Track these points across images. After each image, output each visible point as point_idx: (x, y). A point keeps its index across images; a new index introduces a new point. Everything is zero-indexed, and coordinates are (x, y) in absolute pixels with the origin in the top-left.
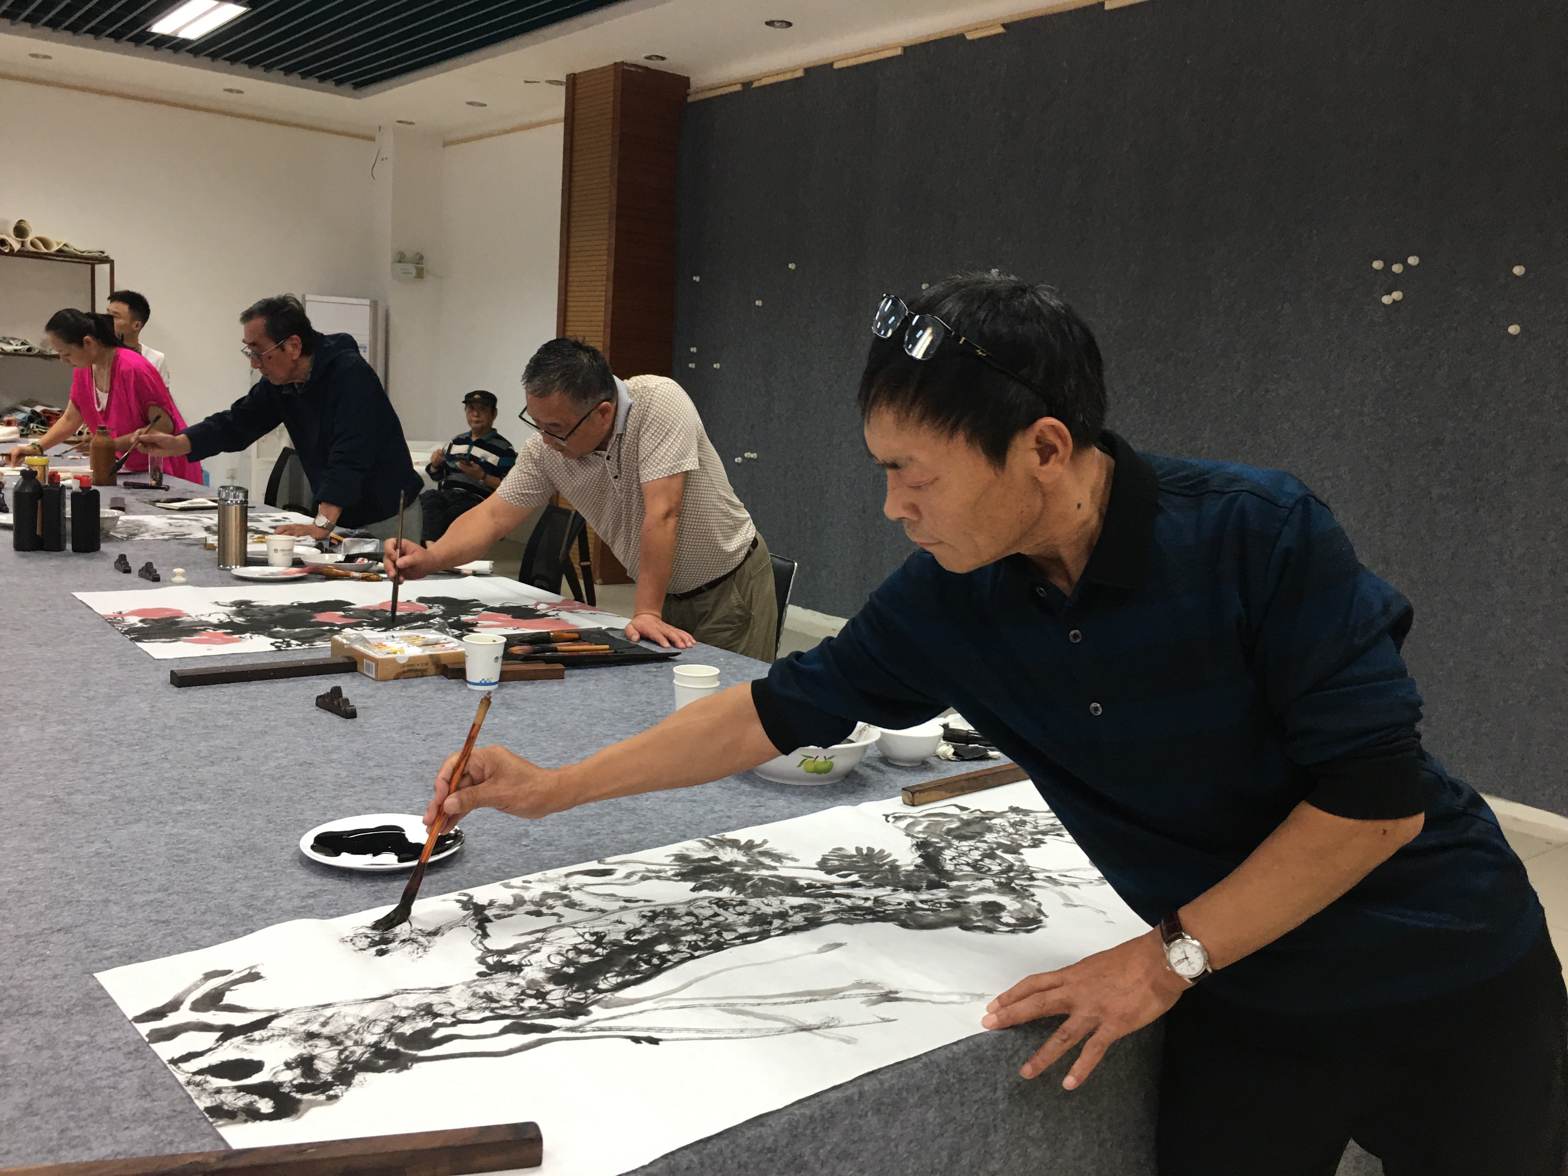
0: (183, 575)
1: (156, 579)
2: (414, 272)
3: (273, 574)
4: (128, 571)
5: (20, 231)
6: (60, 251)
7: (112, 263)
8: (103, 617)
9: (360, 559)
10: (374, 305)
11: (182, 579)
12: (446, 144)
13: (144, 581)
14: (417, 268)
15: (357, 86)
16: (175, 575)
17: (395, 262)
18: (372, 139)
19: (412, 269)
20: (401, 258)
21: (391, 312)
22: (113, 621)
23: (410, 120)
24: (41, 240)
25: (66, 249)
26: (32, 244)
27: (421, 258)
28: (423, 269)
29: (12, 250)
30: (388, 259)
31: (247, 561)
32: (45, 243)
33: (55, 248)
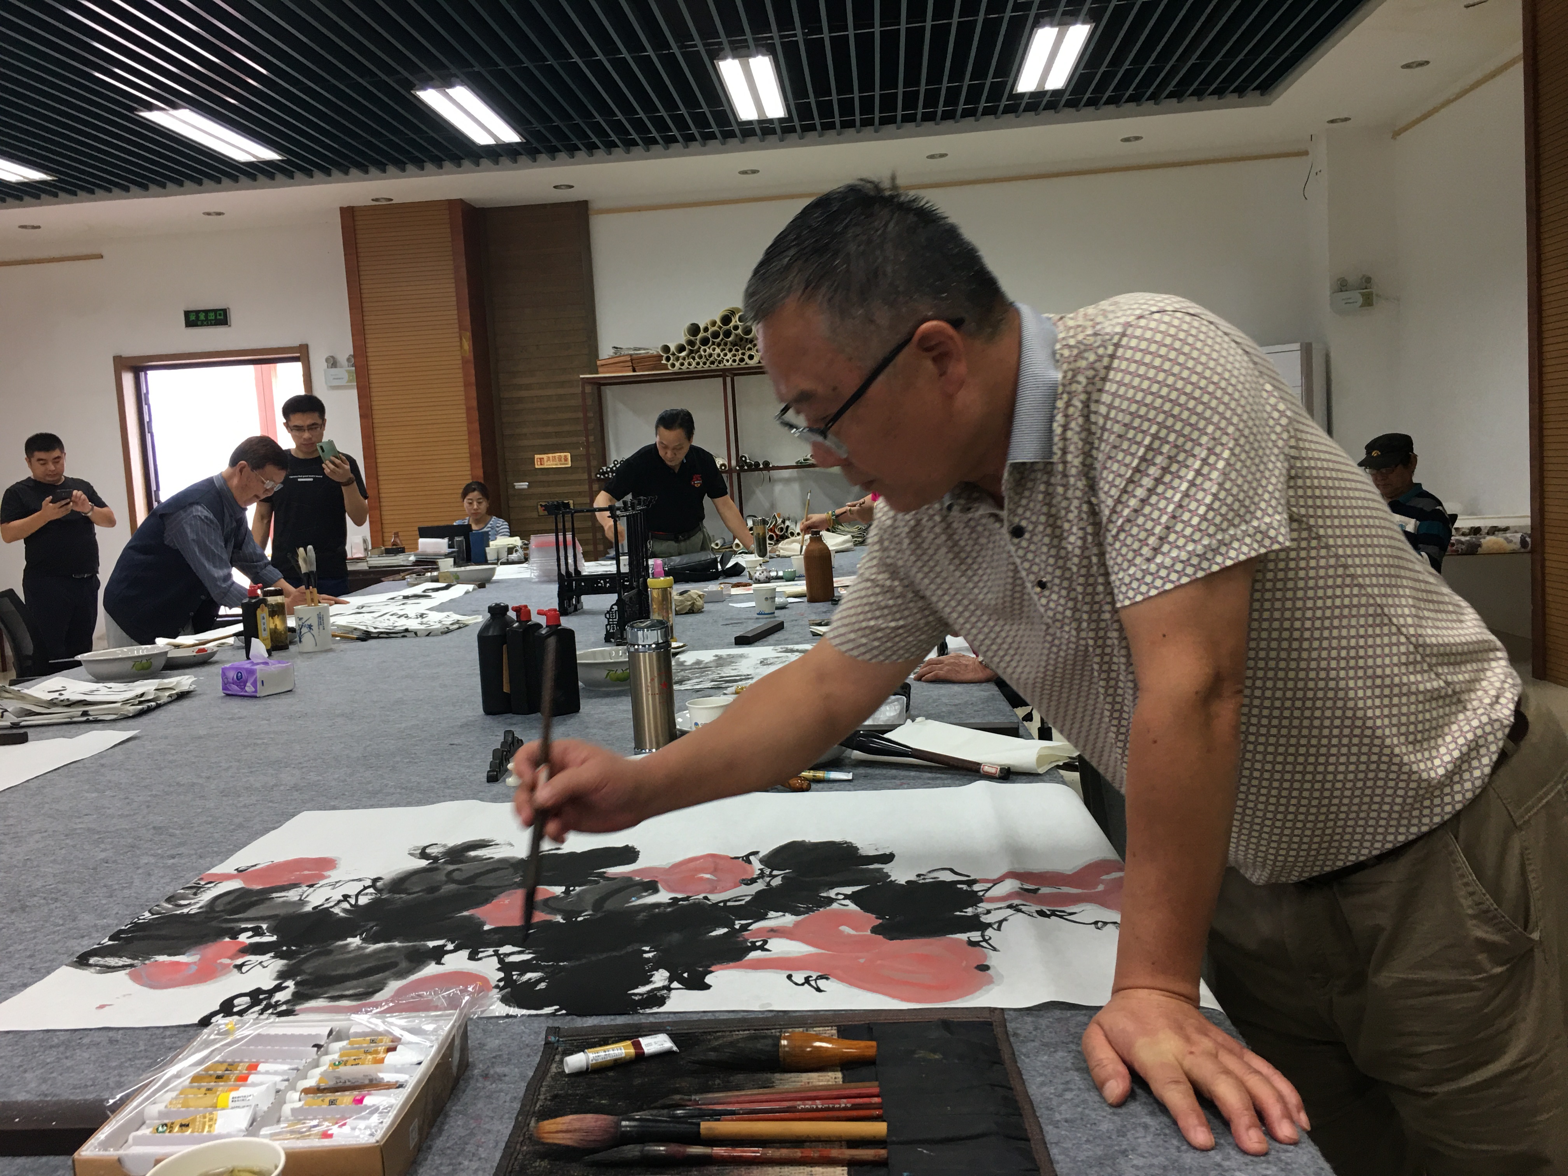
2: (1360, 300)
10: (1307, 352)
12: (1396, 134)
14: (1363, 295)
17: (1334, 292)
18: (1306, 153)
19: (1356, 296)
20: (1342, 286)
21: (1332, 355)
23: (1342, 116)
27: (1368, 280)
28: (1371, 293)
30: (1326, 289)
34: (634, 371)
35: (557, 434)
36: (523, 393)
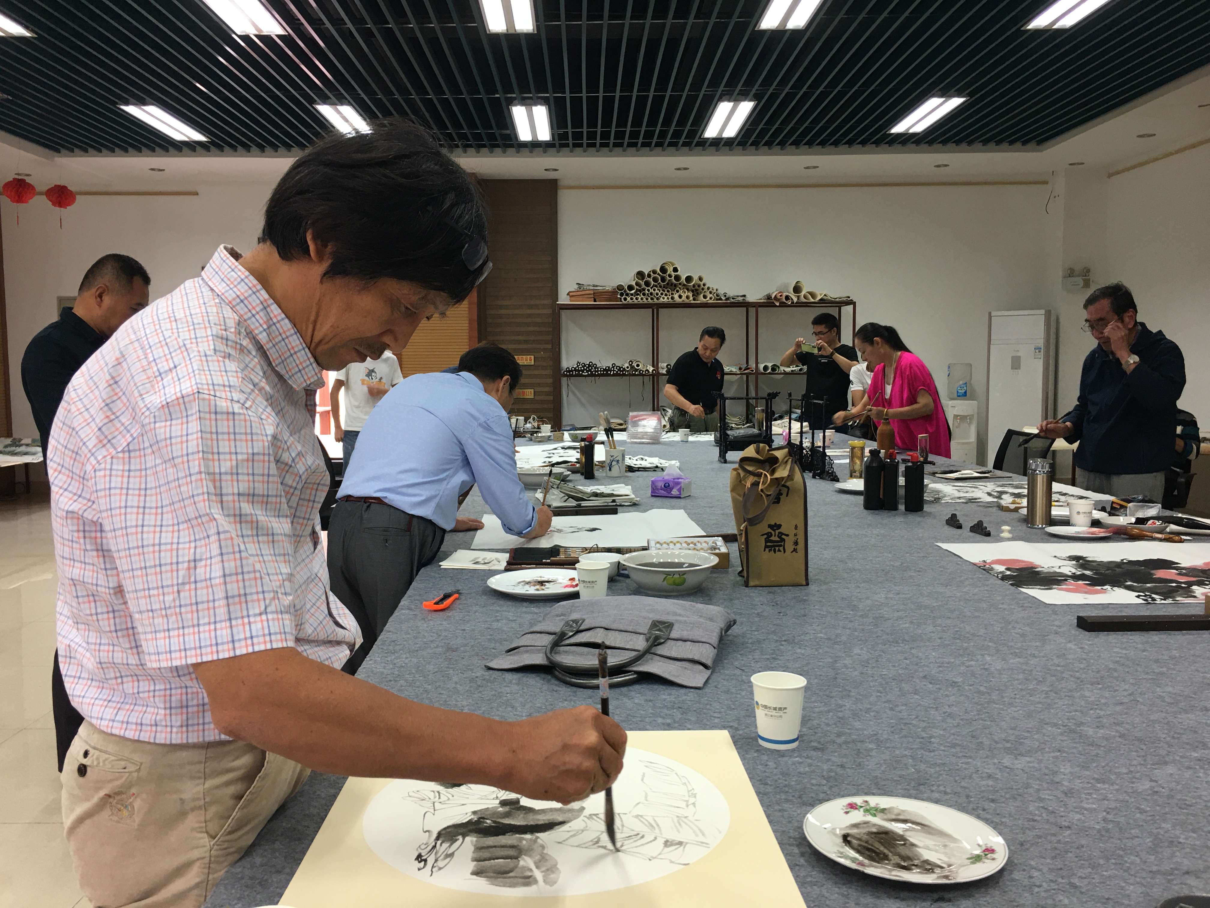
0: (1010, 532)
1: (988, 534)
2: (1082, 283)
3: (1079, 533)
4: (960, 527)
5: (797, 289)
6: (821, 300)
7: (854, 304)
8: (974, 564)
9: (1150, 522)
10: (1048, 314)
11: (1010, 536)
12: (1110, 175)
13: (978, 537)
14: (1084, 280)
15: (1040, 143)
16: (1002, 532)
17: (1064, 277)
18: (1046, 183)
19: (1080, 281)
20: (1071, 273)
21: (1060, 318)
22: (985, 568)
23: (1080, 162)
24: (810, 293)
25: (825, 298)
26: (805, 297)
27: (1088, 271)
28: (1089, 280)
29: (793, 303)
30: (1058, 274)
31: (1053, 522)
32: (813, 295)
33: (819, 298)
34: (595, 301)
35: (526, 342)
36: (502, 312)
